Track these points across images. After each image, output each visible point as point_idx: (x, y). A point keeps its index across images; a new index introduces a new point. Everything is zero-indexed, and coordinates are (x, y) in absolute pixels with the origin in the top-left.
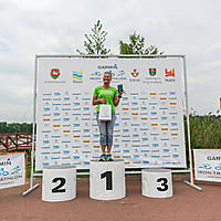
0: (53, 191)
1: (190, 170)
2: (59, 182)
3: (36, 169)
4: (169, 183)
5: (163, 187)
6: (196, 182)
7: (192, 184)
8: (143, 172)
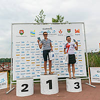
0: (22, 91)
1: (89, 78)
2: (25, 86)
3: (13, 80)
4: (80, 85)
5: (77, 87)
6: (92, 84)
7: (90, 84)
8: (66, 79)
